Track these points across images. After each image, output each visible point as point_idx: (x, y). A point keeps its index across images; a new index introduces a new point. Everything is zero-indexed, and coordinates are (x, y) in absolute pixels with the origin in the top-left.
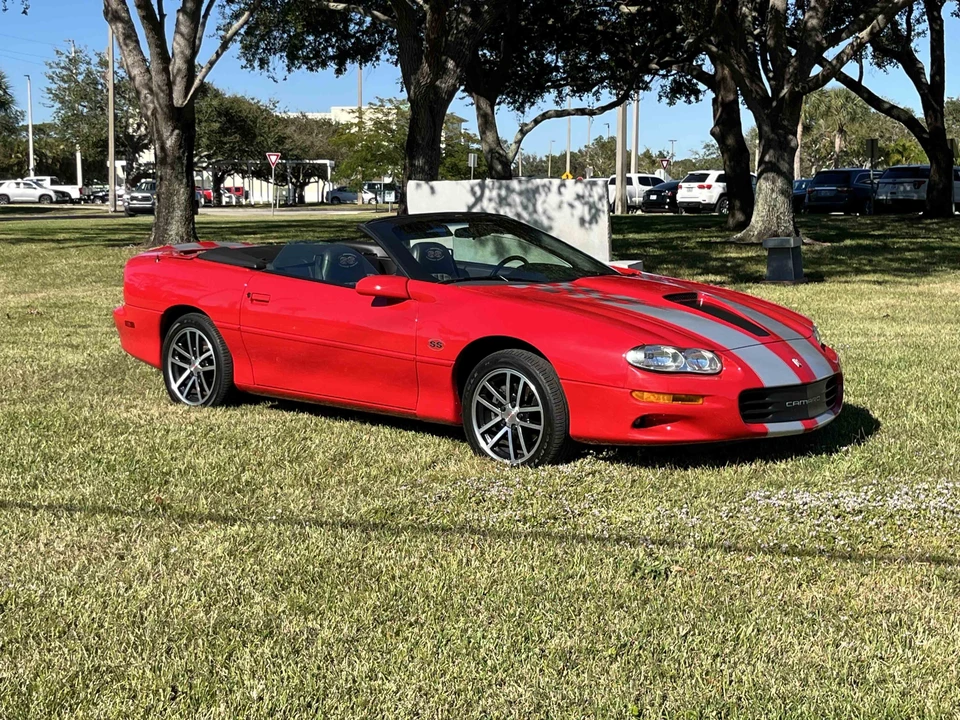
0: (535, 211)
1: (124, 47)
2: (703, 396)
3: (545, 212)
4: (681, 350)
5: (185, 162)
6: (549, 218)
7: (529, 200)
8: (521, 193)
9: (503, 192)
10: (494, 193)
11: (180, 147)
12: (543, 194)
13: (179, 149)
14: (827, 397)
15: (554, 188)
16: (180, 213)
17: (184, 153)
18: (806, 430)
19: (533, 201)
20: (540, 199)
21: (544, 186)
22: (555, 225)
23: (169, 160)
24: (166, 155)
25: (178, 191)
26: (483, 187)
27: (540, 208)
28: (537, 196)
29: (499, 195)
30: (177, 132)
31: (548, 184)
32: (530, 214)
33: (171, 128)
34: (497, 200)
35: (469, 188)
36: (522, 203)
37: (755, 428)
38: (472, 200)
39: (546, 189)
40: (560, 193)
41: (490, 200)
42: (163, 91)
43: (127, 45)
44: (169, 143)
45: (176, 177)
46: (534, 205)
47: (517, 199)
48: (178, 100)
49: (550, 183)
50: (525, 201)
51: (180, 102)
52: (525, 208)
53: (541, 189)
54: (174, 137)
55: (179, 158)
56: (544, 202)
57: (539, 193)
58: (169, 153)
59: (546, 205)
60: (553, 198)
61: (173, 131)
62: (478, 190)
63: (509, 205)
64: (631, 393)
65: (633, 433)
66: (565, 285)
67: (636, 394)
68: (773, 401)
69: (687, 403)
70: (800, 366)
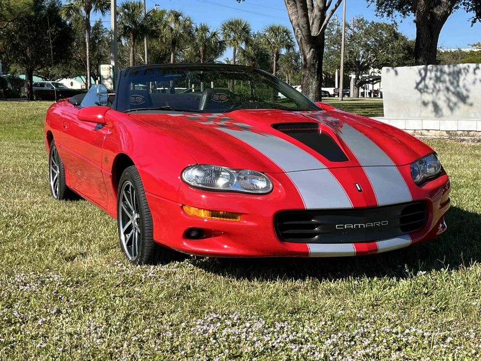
0: (458, 86)
1: (288, 5)
2: (241, 214)
3: (464, 86)
4: (238, 170)
5: (317, 67)
6: (467, 90)
7: (454, 78)
8: (449, 74)
9: (439, 74)
10: (433, 74)
11: (314, 58)
12: (464, 74)
13: (314, 59)
14: (403, 222)
15: (471, 70)
16: (312, 95)
17: (316, 62)
18: (358, 253)
19: (457, 79)
20: (462, 78)
21: (465, 69)
22: (471, 95)
23: (308, 66)
24: (306, 63)
25: (312, 83)
26: (426, 70)
27: (461, 84)
28: (460, 75)
29: (436, 76)
30: (312, 50)
31: (467, 67)
32: (455, 88)
33: (309, 48)
34: (435, 79)
35: (417, 71)
36: (450, 80)
37: (294, 247)
38: (419, 79)
39: (466, 71)
40: (475, 73)
41: (431, 79)
42: (304, 28)
43: (288, 3)
44: (308, 57)
45: (311, 75)
46: (458, 82)
47: (447, 78)
48: (314, 32)
49: (469, 67)
50: (452, 79)
51: (316, 34)
52: (452, 83)
53: (462, 71)
54: (311, 53)
55: (313, 65)
56: (464, 79)
57: (461, 74)
58: (308, 62)
59: (465, 82)
60: (470, 77)
61: (310, 49)
62: (423, 72)
63: (441, 81)
64: (182, 207)
65: (185, 244)
66: (215, 115)
67: (186, 208)
68: (320, 222)
69: (225, 219)
70: (360, 191)
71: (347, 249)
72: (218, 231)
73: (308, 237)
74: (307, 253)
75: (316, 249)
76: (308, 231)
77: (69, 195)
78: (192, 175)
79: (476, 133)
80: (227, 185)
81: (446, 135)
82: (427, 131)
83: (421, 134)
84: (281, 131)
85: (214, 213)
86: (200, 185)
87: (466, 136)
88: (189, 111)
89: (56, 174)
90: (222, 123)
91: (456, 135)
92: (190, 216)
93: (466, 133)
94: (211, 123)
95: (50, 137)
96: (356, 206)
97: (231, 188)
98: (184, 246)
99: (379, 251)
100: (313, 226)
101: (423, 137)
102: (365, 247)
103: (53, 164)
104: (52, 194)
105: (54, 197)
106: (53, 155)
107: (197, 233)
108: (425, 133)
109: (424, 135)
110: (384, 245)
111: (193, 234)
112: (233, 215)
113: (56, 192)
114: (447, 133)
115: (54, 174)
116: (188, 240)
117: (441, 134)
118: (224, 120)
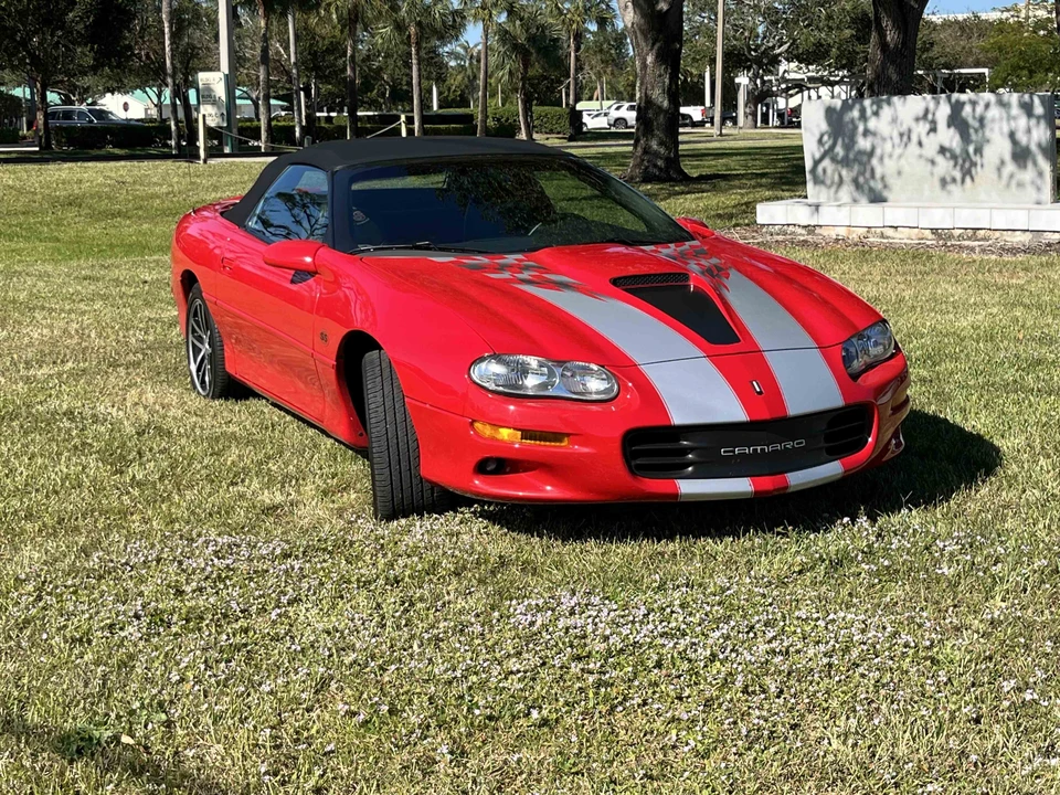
2: (568, 435)
4: (561, 362)
13: (661, 65)
14: (827, 441)
17: (666, 70)
18: (756, 492)
21: (968, 100)
30: (658, 45)
33: (651, 42)
37: (654, 485)
44: (649, 60)
49: (977, 98)
53: (965, 103)
55: (661, 77)
58: (649, 70)
64: (472, 424)
65: (477, 482)
66: (511, 259)
67: (478, 425)
68: (695, 445)
69: (542, 443)
70: (760, 393)
71: (741, 486)
72: (528, 462)
73: (677, 470)
74: (676, 495)
75: (689, 487)
76: (677, 460)
77: (232, 389)
78: (489, 372)
79: (991, 233)
80: (544, 386)
81: (930, 236)
82: (892, 230)
83: (882, 236)
84: (626, 290)
85: (527, 434)
86: (501, 389)
87: (969, 239)
88: (463, 251)
89: (201, 350)
90: (525, 275)
91: (951, 237)
92: (485, 439)
93: (970, 232)
94: (506, 275)
95: (188, 281)
96: (754, 418)
97: (551, 392)
98: (476, 487)
99: (791, 490)
100: (686, 451)
101: (885, 241)
102: (768, 483)
103: (194, 331)
104: (195, 387)
105: (198, 392)
106: (195, 315)
107: (498, 464)
108: (890, 232)
109: (888, 238)
110: (798, 479)
111: (491, 467)
112: (557, 437)
113: (203, 382)
114: (933, 233)
115: (197, 351)
116: (481, 476)
117: (921, 236)
118: (527, 268)
